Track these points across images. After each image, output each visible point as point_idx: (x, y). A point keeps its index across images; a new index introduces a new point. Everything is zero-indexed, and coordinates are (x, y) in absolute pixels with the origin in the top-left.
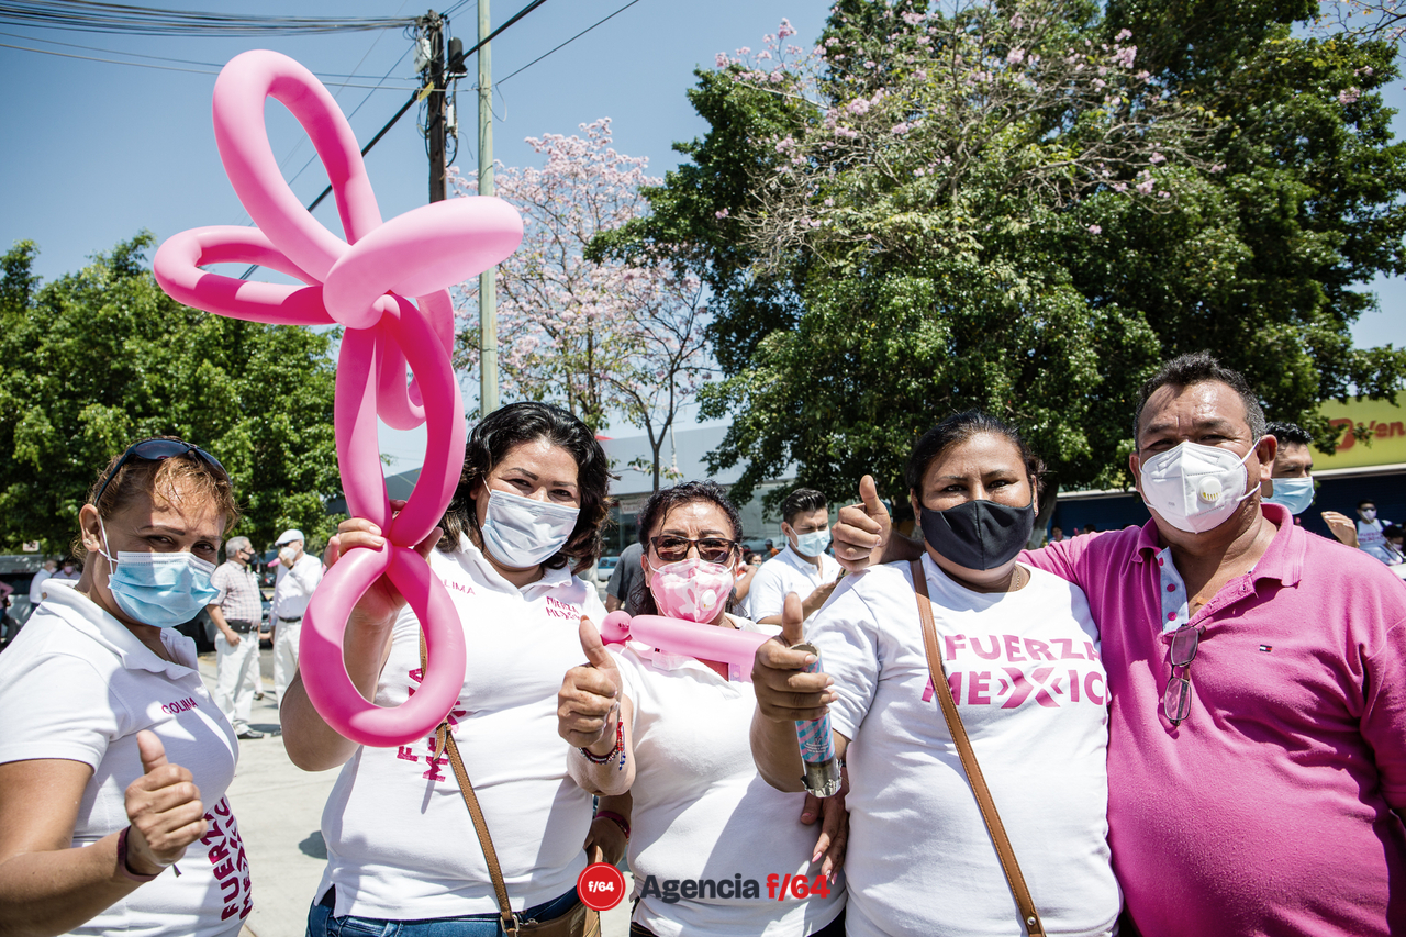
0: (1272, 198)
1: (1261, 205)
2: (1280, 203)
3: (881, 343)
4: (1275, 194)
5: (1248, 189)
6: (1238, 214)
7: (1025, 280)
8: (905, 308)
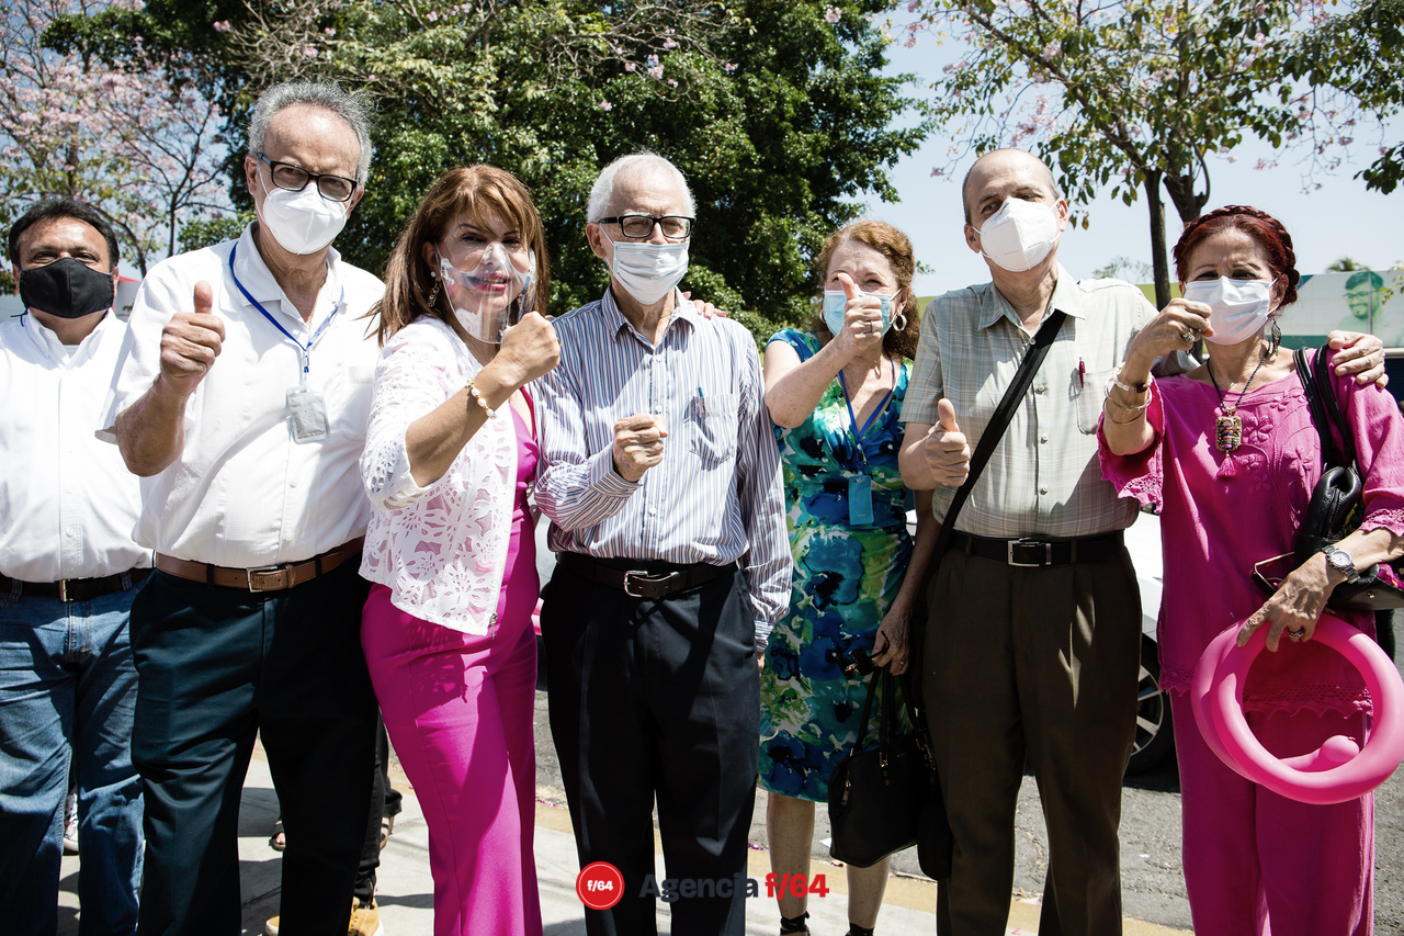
0: (772, 101)
1: (763, 106)
2: (778, 105)
3: (386, 199)
4: (774, 96)
5: (753, 89)
6: (744, 110)
7: (545, 150)
8: (413, 165)
